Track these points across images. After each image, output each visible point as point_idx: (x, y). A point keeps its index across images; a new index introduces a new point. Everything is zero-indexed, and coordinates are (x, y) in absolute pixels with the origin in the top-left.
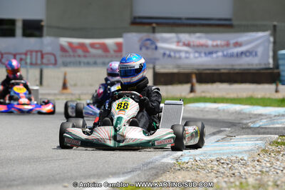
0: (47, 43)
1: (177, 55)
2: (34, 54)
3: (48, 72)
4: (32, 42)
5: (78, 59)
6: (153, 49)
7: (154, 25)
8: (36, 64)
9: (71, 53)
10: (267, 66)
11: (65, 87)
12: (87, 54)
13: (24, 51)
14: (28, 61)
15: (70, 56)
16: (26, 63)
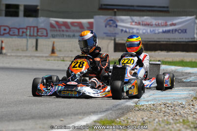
0: (42, 21)
1: (131, 31)
2: (32, 28)
3: (42, 41)
4: (31, 21)
5: (62, 33)
6: (114, 27)
7: (115, 10)
8: (33, 36)
9: (58, 29)
10: (193, 40)
11: (53, 52)
12: (69, 30)
13: (25, 27)
14: (28, 33)
15: (57, 31)
16: (27, 35)
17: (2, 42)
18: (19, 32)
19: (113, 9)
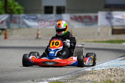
17: (38, 30)
18: (50, 24)
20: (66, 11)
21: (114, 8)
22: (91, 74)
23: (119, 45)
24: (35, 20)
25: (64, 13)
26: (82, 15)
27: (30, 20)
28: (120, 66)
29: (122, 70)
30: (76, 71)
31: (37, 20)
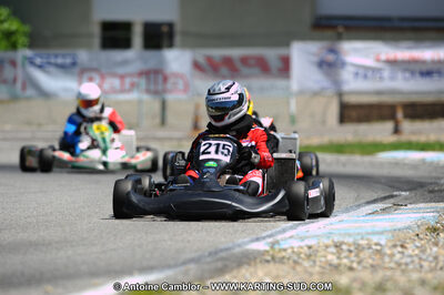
2: (152, 76)
8: (156, 92)
9: (210, 74)
11: (196, 126)
12: (235, 75)
18: (122, 84)
19: (333, 27)
20: (178, 39)
21: (347, 28)
22: (268, 261)
23: (367, 159)
24: (68, 68)
25: (171, 45)
26: (236, 53)
27: (52, 69)
28: (368, 234)
29: (378, 248)
30: (216, 253)
31: (76, 70)
